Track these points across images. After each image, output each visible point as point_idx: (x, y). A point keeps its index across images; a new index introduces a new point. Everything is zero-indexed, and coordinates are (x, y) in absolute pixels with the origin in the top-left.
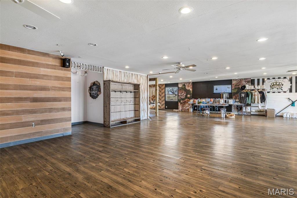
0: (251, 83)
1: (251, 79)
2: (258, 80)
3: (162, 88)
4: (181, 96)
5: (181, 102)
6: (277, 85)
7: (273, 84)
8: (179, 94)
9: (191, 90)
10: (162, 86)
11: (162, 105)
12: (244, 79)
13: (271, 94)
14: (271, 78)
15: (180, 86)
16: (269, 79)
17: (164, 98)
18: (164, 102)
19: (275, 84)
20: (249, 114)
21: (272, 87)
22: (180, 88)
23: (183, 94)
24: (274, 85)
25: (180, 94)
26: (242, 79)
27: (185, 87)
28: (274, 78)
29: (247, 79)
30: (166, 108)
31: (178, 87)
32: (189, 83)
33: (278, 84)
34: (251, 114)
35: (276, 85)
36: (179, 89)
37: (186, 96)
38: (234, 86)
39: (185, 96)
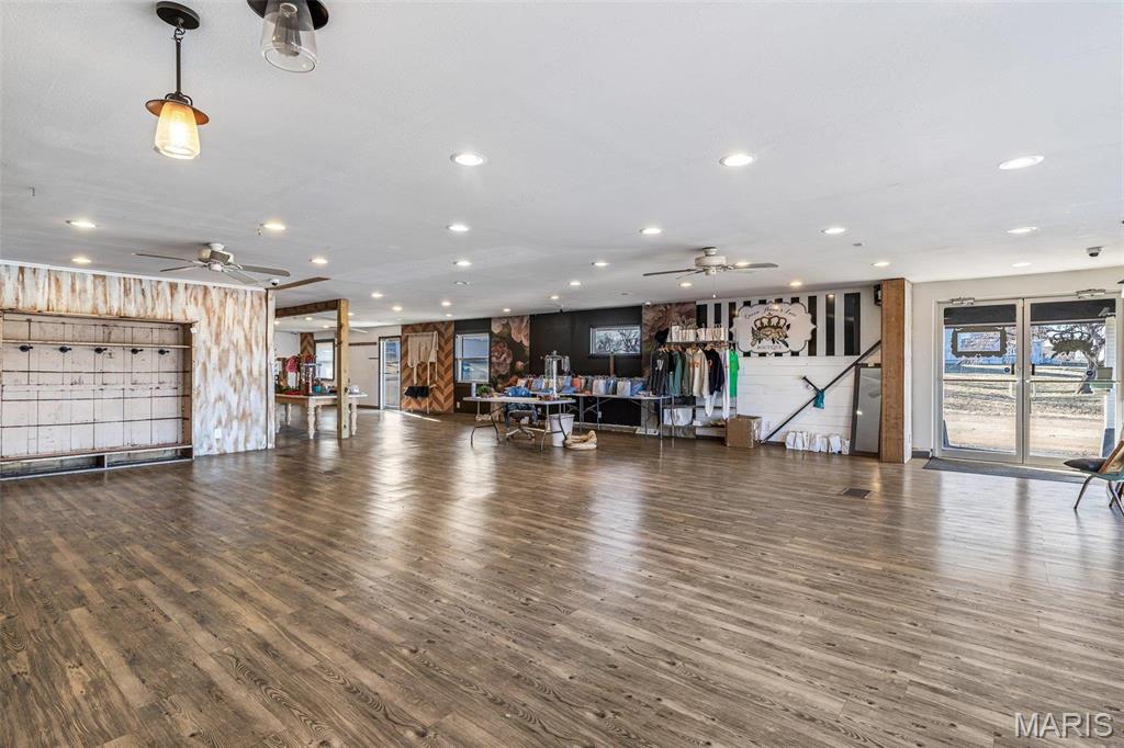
0: (695, 320)
1: (698, 303)
2: (718, 307)
3: (446, 337)
4: (499, 364)
5: (500, 386)
6: (773, 327)
7: (762, 323)
8: (494, 359)
9: (526, 343)
10: (446, 329)
11: (446, 399)
12: (678, 304)
13: (754, 359)
14: (754, 301)
15: (496, 329)
16: (747, 304)
17: (450, 374)
18: (451, 387)
19: (765, 321)
20: (691, 436)
21: (758, 333)
22: (497, 336)
23: (505, 360)
24: (762, 327)
25: (497, 358)
26: (670, 304)
27: (510, 335)
28: (763, 302)
29: (684, 304)
30: (456, 410)
31: (491, 334)
32: (521, 318)
33: (774, 321)
34: (694, 433)
35: (769, 326)
36: (495, 341)
37: (513, 364)
38: (649, 328)
39: (508, 367)
